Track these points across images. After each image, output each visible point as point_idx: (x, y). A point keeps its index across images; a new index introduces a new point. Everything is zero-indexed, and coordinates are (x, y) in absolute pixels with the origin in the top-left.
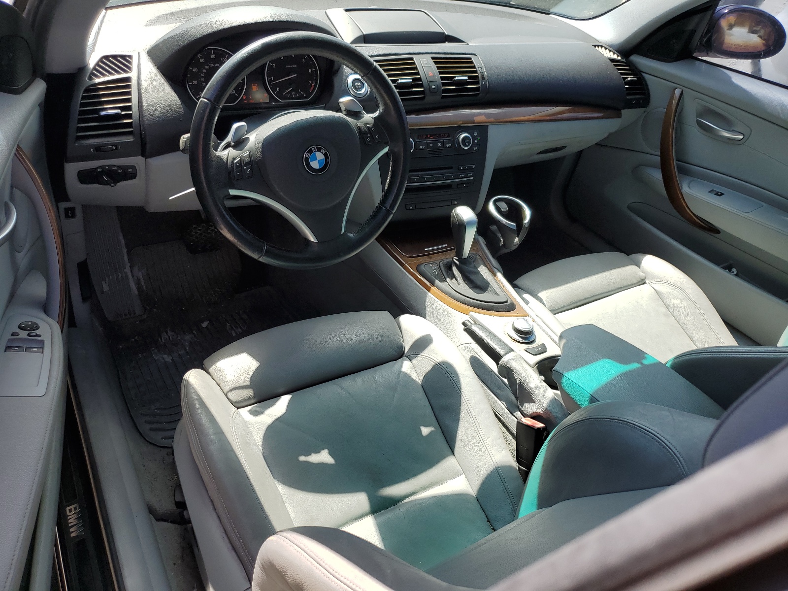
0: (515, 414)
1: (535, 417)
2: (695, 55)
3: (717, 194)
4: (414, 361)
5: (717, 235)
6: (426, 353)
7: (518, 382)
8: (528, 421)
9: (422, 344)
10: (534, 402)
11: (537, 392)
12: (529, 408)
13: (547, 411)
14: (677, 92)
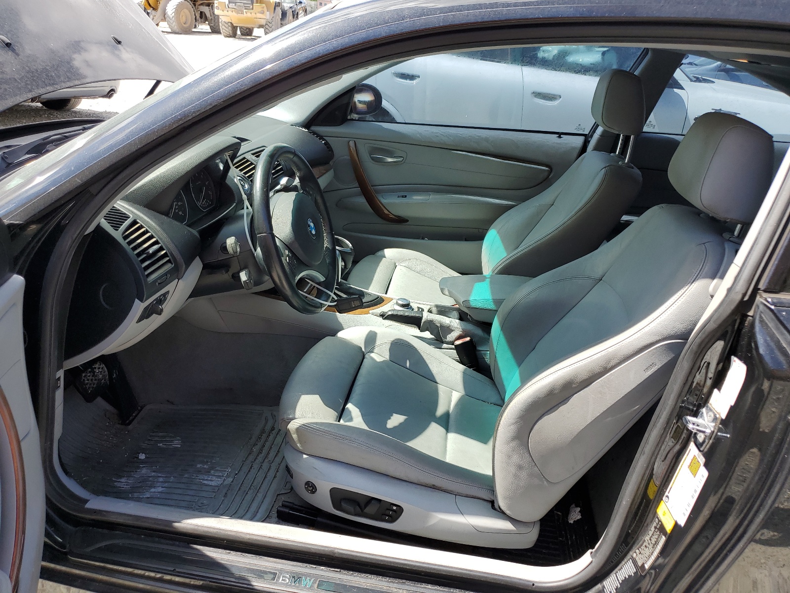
0: (443, 347)
1: (459, 338)
2: (349, 117)
3: (403, 197)
4: (375, 351)
5: (408, 223)
6: (378, 342)
7: (439, 325)
8: (458, 342)
9: (371, 339)
10: (453, 331)
11: (452, 324)
12: (451, 337)
13: (464, 330)
14: (352, 144)
